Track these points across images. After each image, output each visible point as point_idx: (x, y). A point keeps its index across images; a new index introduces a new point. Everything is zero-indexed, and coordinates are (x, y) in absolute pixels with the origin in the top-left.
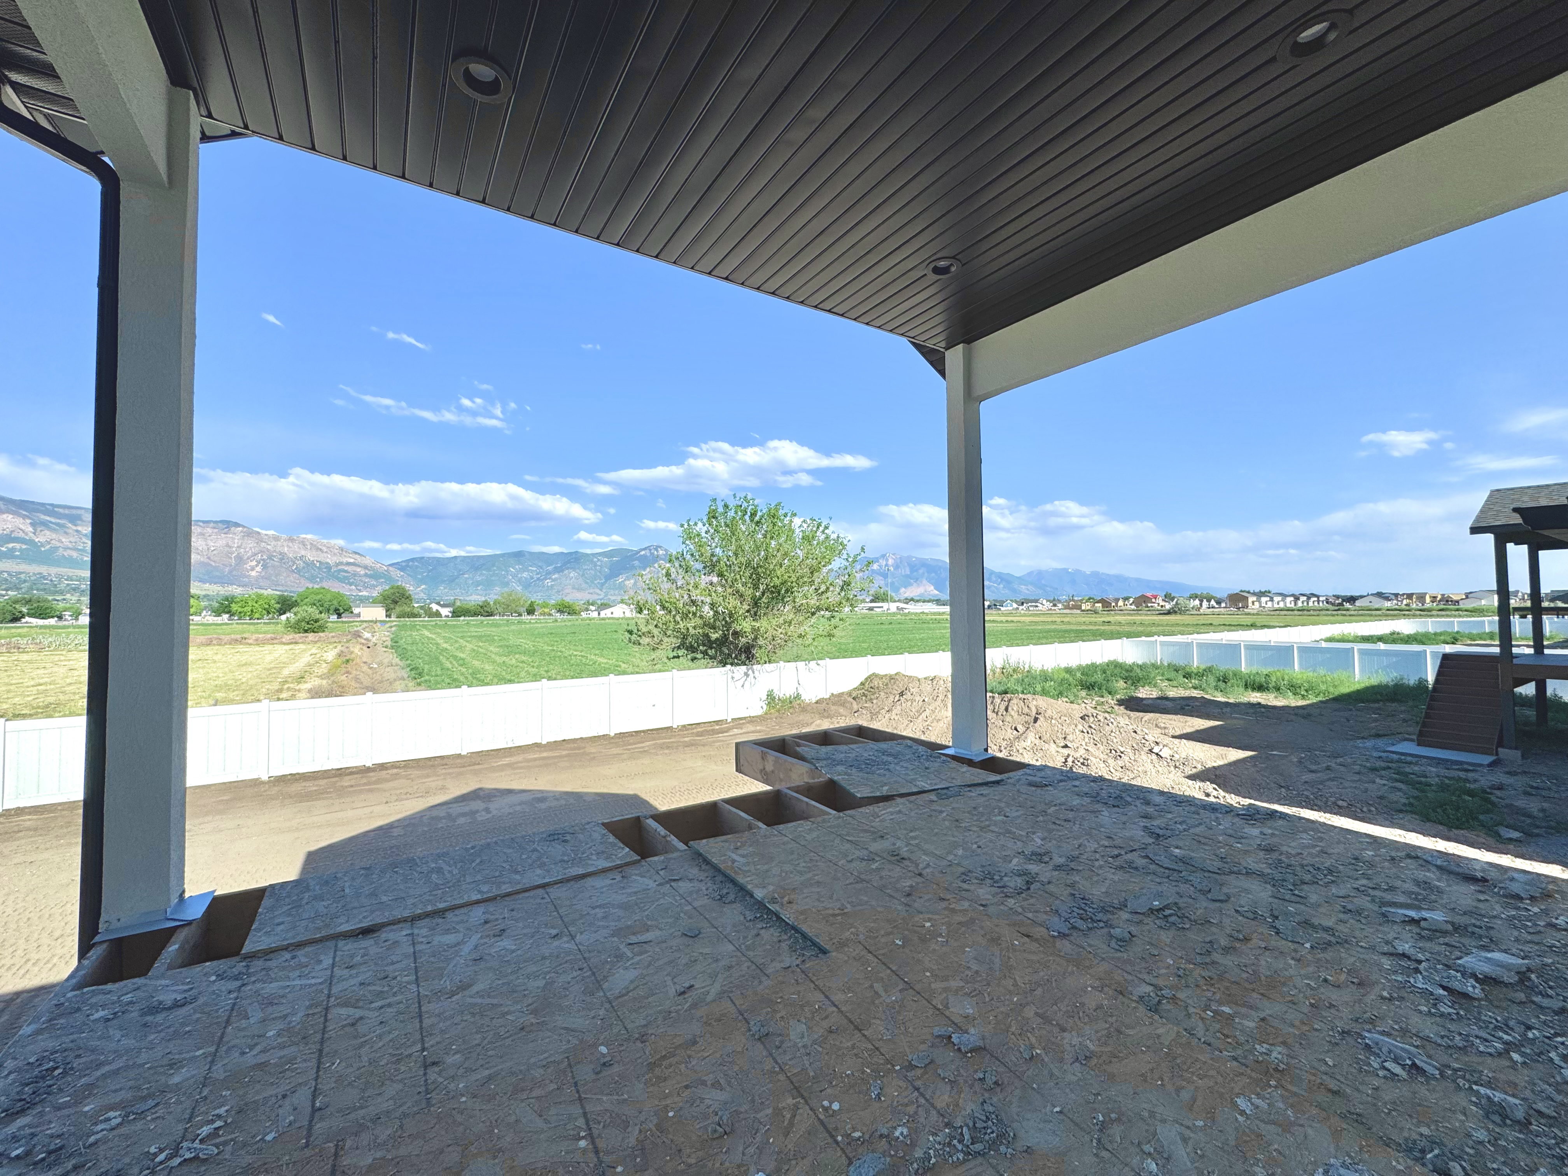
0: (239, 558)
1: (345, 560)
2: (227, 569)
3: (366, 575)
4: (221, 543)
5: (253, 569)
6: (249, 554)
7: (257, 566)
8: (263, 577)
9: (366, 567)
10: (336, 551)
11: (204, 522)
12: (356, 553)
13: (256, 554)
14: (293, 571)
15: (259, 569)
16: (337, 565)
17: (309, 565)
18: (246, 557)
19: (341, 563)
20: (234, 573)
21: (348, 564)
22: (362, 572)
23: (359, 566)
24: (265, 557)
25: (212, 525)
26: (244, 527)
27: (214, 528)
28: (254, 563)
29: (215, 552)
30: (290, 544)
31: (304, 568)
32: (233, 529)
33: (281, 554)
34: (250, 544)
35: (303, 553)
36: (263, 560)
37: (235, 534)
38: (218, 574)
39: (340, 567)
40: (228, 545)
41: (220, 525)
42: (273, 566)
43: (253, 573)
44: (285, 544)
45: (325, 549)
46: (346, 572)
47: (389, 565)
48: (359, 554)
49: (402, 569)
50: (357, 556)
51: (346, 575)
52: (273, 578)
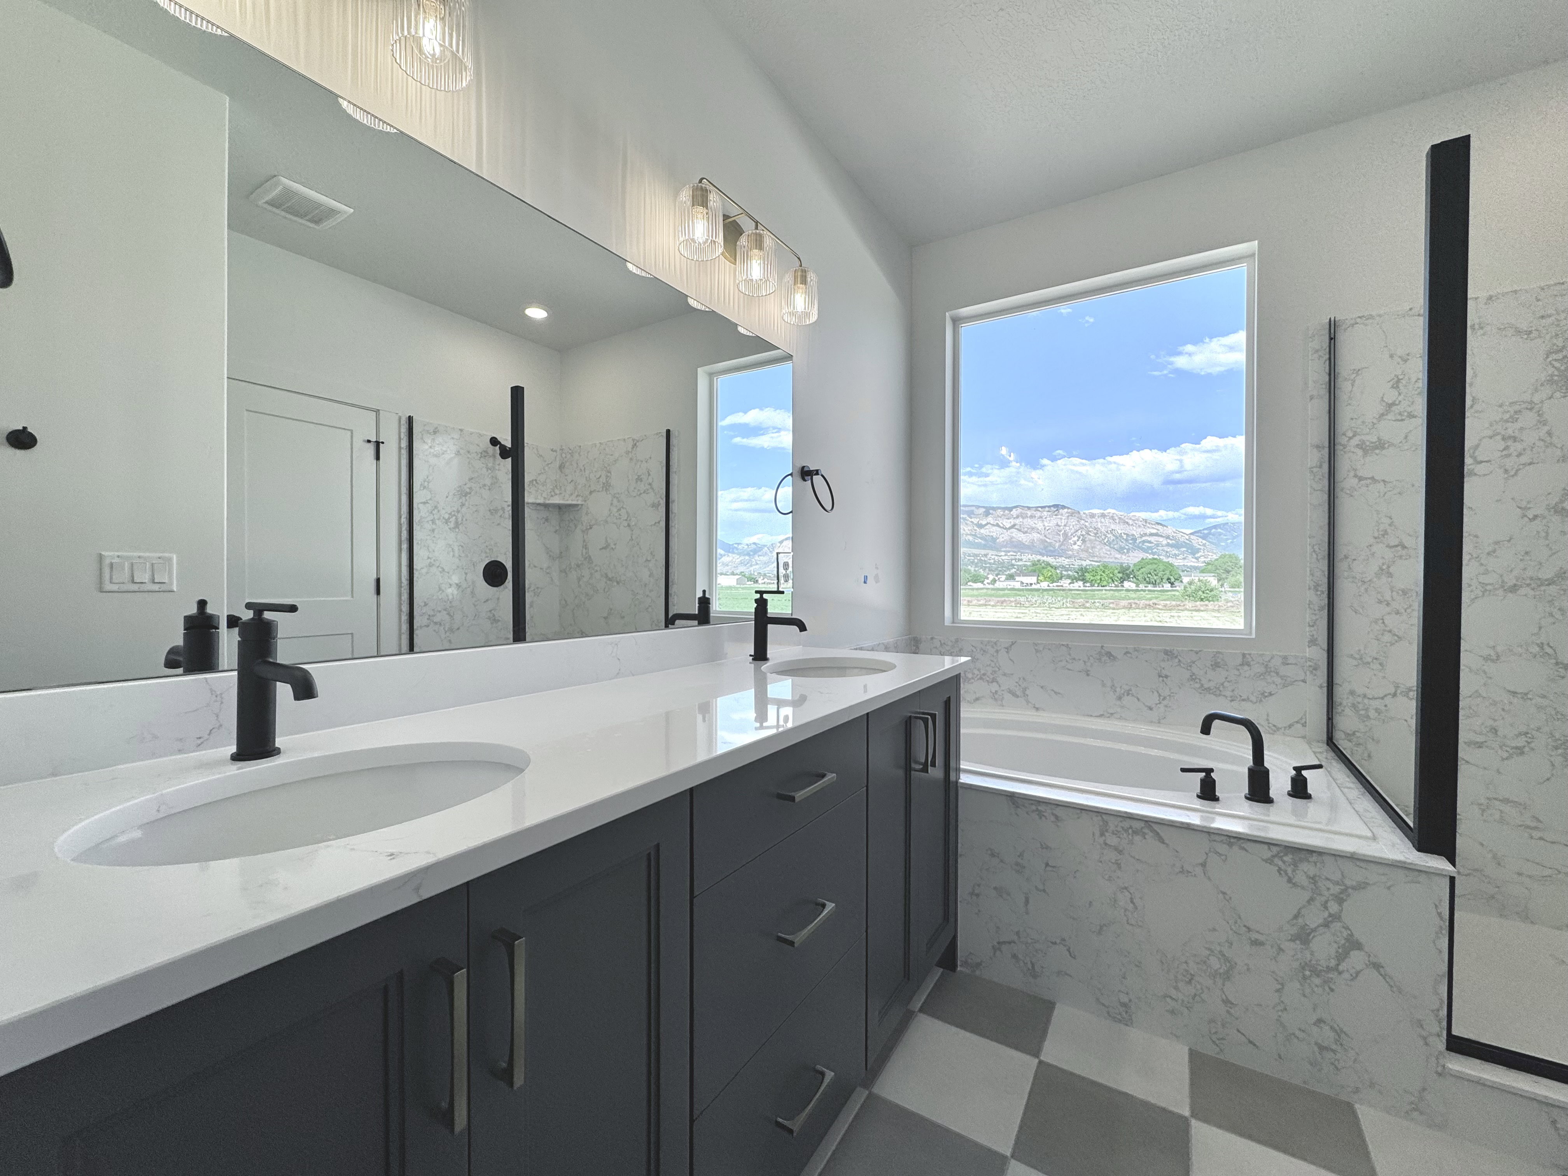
0: (1065, 535)
1: (1148, 531)
2: (1057, 545)
3: (1168, 545)
4: (1054, 522)
5: (1075, 544)
6: (1073, 531)
7: (1078, 540)
8: (1082, 550)
9: (1168, 537)
10: (1140, 523)
11: (1042, 507)
12: (1158, 524)
13: (1077, 531)
14: (1105, 544)
15: (1079, 543)
16: (1142, 536)
17: (1118, 537)
18: (1070, 534)
19: (1145, 534)
20: (1063, 547)
21: (1151, 535)
22: (1165, 542)
23: (1162, 536)
24: (1084, 533)
25: (1047, 509)
26: (1068, 508)
27: (1049, 511)
28: (1076, 538)
29: (1049, 531)
30: (1103, 520)
31: (1113, 540)
32: (1061, 511)
33: (1095, 529)
34: (1073, 521)
35: (1113, 527)
36: (1083, 535)
37: (1062, 515)
38: (1052, 549)
39: (1144, 538)
40: (1058, 525)
41: (1052, 508)
42: (1090, 540)
43: (1076, 547)
44: (1099, 520)
45: (1131, 522)
46: (1150, 542)
47: (1191, 534)
48: (1161, 524)
49: (1204, 537)
50: (1159, 527)
51: (1150, 545)
52: (1090, 551)
